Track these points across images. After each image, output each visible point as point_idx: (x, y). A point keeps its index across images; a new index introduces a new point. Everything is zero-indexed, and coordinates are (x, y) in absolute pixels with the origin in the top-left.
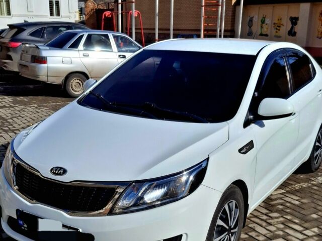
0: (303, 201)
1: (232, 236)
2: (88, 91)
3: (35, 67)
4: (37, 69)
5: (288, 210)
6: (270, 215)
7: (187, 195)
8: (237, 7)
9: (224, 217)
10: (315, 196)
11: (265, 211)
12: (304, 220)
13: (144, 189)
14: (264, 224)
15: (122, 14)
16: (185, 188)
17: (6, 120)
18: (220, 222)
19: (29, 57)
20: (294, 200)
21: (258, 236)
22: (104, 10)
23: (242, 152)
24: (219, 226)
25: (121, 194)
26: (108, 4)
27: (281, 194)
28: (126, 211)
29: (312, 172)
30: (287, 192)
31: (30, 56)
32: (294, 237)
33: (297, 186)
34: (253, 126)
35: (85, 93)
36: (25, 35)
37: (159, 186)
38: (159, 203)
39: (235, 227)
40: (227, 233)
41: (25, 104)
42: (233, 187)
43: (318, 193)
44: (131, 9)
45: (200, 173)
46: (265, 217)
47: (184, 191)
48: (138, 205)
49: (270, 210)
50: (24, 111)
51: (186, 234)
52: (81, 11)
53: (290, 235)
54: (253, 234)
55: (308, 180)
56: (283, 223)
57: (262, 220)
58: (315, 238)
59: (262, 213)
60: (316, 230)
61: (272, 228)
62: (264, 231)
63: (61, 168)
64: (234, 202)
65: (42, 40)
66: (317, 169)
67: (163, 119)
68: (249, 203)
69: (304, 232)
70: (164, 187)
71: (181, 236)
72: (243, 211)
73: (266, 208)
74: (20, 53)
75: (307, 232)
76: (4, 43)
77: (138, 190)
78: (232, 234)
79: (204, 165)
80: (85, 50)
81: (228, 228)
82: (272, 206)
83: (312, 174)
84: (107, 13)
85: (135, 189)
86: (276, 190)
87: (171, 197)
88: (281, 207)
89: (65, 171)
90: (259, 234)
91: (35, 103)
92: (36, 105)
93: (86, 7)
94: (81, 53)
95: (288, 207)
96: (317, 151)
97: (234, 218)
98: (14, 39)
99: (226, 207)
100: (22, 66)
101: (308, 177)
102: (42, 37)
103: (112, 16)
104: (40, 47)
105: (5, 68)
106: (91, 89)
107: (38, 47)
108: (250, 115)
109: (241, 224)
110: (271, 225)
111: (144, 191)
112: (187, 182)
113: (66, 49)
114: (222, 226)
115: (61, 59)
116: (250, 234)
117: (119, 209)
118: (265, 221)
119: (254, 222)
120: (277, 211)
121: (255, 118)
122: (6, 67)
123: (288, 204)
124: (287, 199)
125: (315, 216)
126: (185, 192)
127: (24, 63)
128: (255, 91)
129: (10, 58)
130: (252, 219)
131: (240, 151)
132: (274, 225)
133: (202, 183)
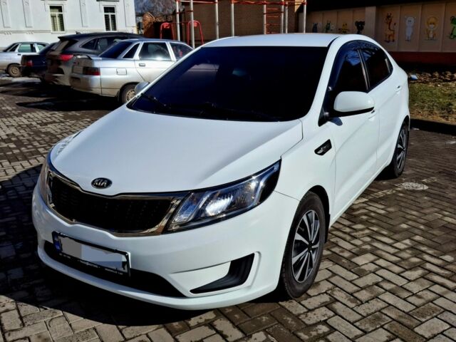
0: (389, 209)
1: (313, 253)
2: (139, 94)
3: (87, 79)
4: (90, 81)
5: (374, 221)
6: (354, 227)
7: (258, 204)
8: (300, 14)
9: (303, 230)
10: (402, 204)
11: (347, 223)
12: (393, 231)
13: (205, 199)
14: (348, 238)
15: (180, 24)
16: (255, 196)
17: (55, 136)
18: (298, 237)
19: (80, 69)
20: (379, 209)
21: (342, 252)
22: (162, 22)
23: (319, 152)
24: (297, 241)
25: (178, 207)
26: (167, 16)
27: (363, 203)
28: (184, 227)
29: (396, 177)
30: (370, 200)
31: (82, 68)
32: (384, 251)
33: (380, 194)
34: (329, 124)
35: (136, 96)
36: (77, 47)
37: (223, 196)
38: (224, 215)
39: (316, 243)
40: (307, 249)
41: (77, 118)
42: (311, 195)
43: (404, 200)
44: (190, 19)
45: (271, 177)
46: (348, 230)
47: (253, 200)
48: (200, 220)
49: (352, 222)
50: (75, 126)
51: (259, 253)
52: (139, 25)
53: (379, 249)
54: (336, 250)
55: (392, 187)
56: (369, 236)
57: (345, 233)
58: (408, 251)
59: (345, 226)
60: (407, 241)
61: (358, 242)
62: (348, 246)
63: (104, 179)
64: (314, 212)
65: (95, 51)
66: (400, 174)
67: (225, 119)
68: (330, 213)
69: (395, 245)
70: (230, 197)
71: (252, 256)
72: (324, 223)
73: (348, 220)
74: (71, 66)
75: (397, 245)
76: (55, 56)
77: (198, 201)
78: (313, 250)
79: (276, 168)
80: (141, 60)
81: (308, 243)
82: (355, 216)
83: (395, 180)
84: (165, 25)
85: (195, 200)
86: (358, 199)
87: (238, 208)
88: (365, 217)
89: (109, 183)
90: (344, 250)
91: (88, 118)
92: (88, 120)
93: (144, 20)
94: (137, 63)
95: (373, 217)
96: (399, 154)
97: (315, 231)
98: (65, 51)
99: (305, 218)
100: (73, 79)
101: (392, 183)
102: (96, 48)
103: (171, 27)
104: (92, 58)
105: (56, 83)
106: (143, 91)
107: (90, 58)
108: (325, 111)
109: (322, 238)
110: (356, 238)
111: (205, 203)
112: (256, 189)
113: (120, 60)
114: (301, 241)
115: (115, 70)
116: (333, 250)
117: (176, 226)
118: (349, 234)
119: (336, 236)
120: (362, 222)
121: (331, 114)
122: (57, 81)
123: (373, 214)
124: (371, 208)
125: (404, 226)
126: (255, 201)
127: (75, 75)
128: (329, 85)
129: (61, 72)
130: (334, 233)
131: (316, 151)
132: (359, 239)
133: (275, 189)
